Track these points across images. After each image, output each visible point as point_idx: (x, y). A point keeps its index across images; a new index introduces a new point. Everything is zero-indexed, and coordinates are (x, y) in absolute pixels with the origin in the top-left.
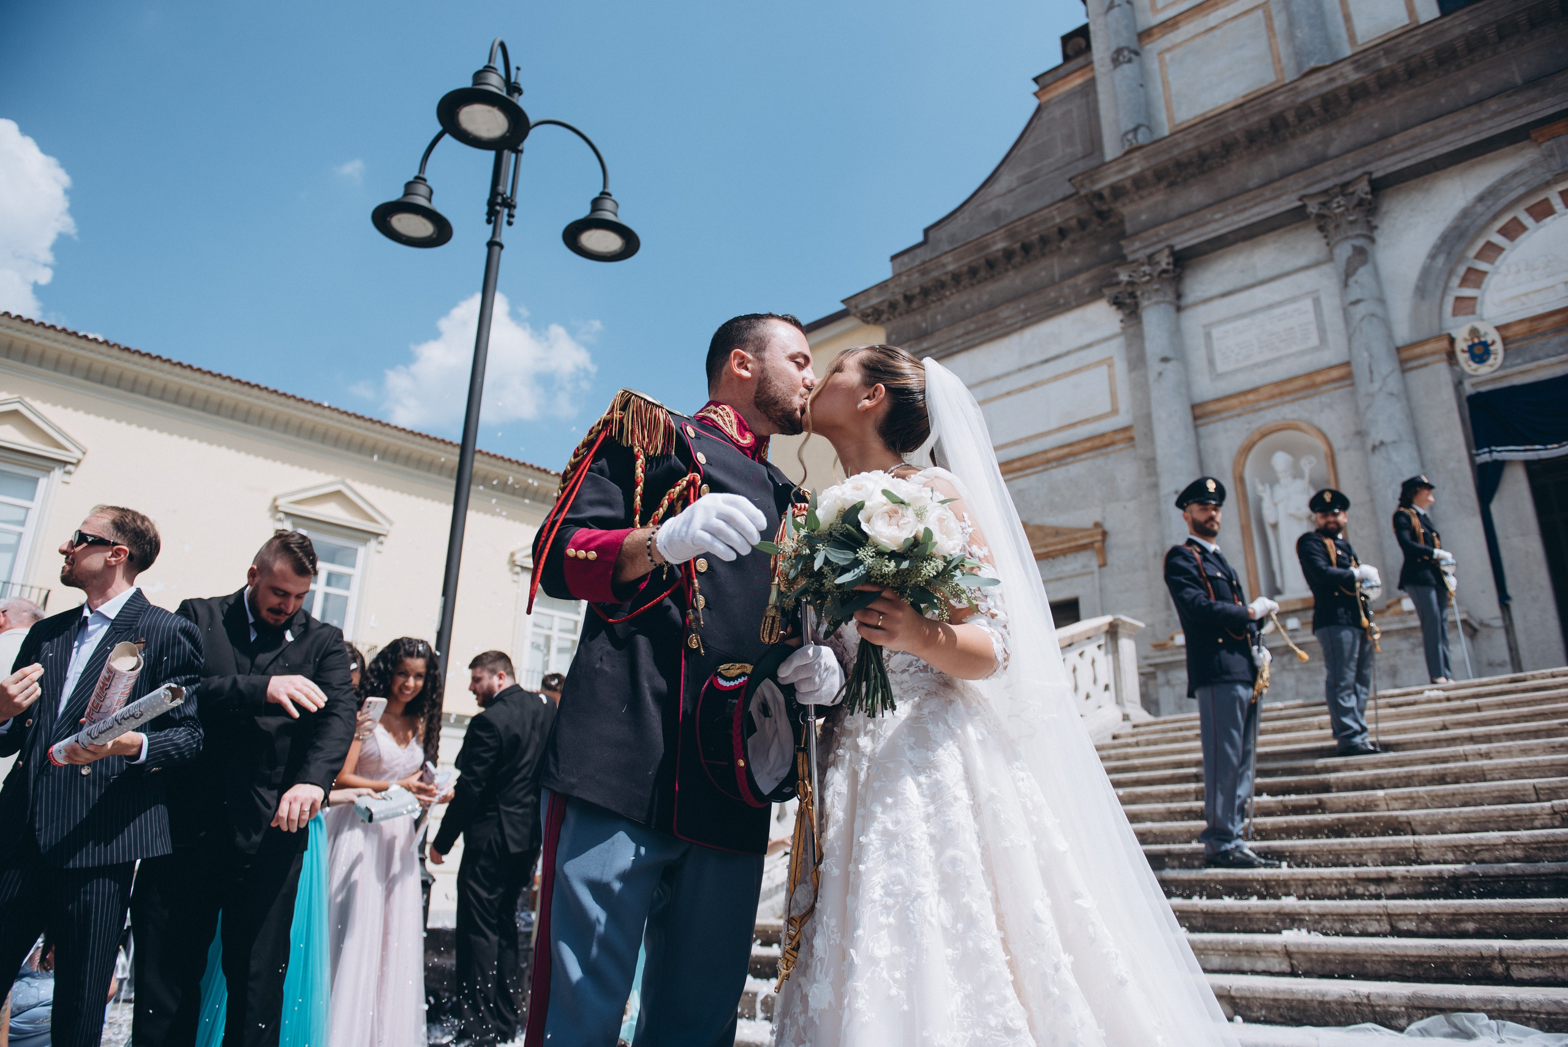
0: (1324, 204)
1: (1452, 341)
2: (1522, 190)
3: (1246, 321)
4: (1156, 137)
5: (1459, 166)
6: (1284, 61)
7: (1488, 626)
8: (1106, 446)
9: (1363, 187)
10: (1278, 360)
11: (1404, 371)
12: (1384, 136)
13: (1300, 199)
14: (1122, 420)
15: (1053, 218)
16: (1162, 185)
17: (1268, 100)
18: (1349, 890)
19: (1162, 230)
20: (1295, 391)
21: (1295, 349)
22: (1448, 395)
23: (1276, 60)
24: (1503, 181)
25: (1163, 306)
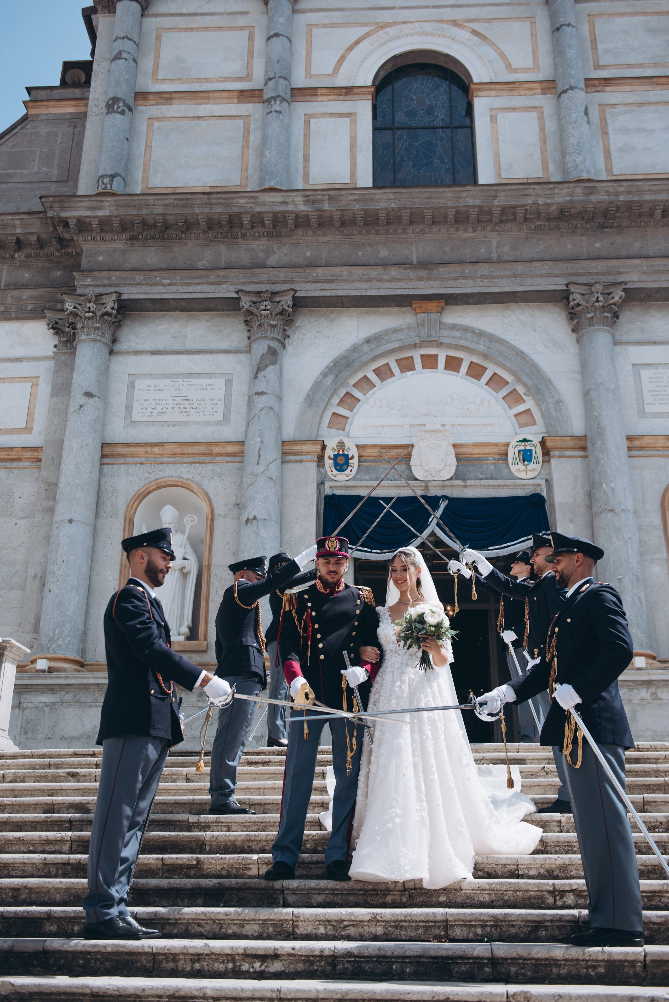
0: (254, 303)
1: (324, 447)
2: (397, 344)
3: (167, 382)
4: (128, 191)
5: (359, 309)
6: (251, 171)
8: (13, 460)
9: (287, 300)
10: (186, 423)
11: (283, 462)
12: (312, 265)
13: (237, 292)
14: (32, 440)
15: (14, 226)
16: (125, 236)
17: (232, 198)
18: (234, 967)
19: (115, 276)
20: (194, 455)
21: (202, 418)
22: (312, 490)
23: (245, 168)
24: (386, 333)
25: (98, 344)
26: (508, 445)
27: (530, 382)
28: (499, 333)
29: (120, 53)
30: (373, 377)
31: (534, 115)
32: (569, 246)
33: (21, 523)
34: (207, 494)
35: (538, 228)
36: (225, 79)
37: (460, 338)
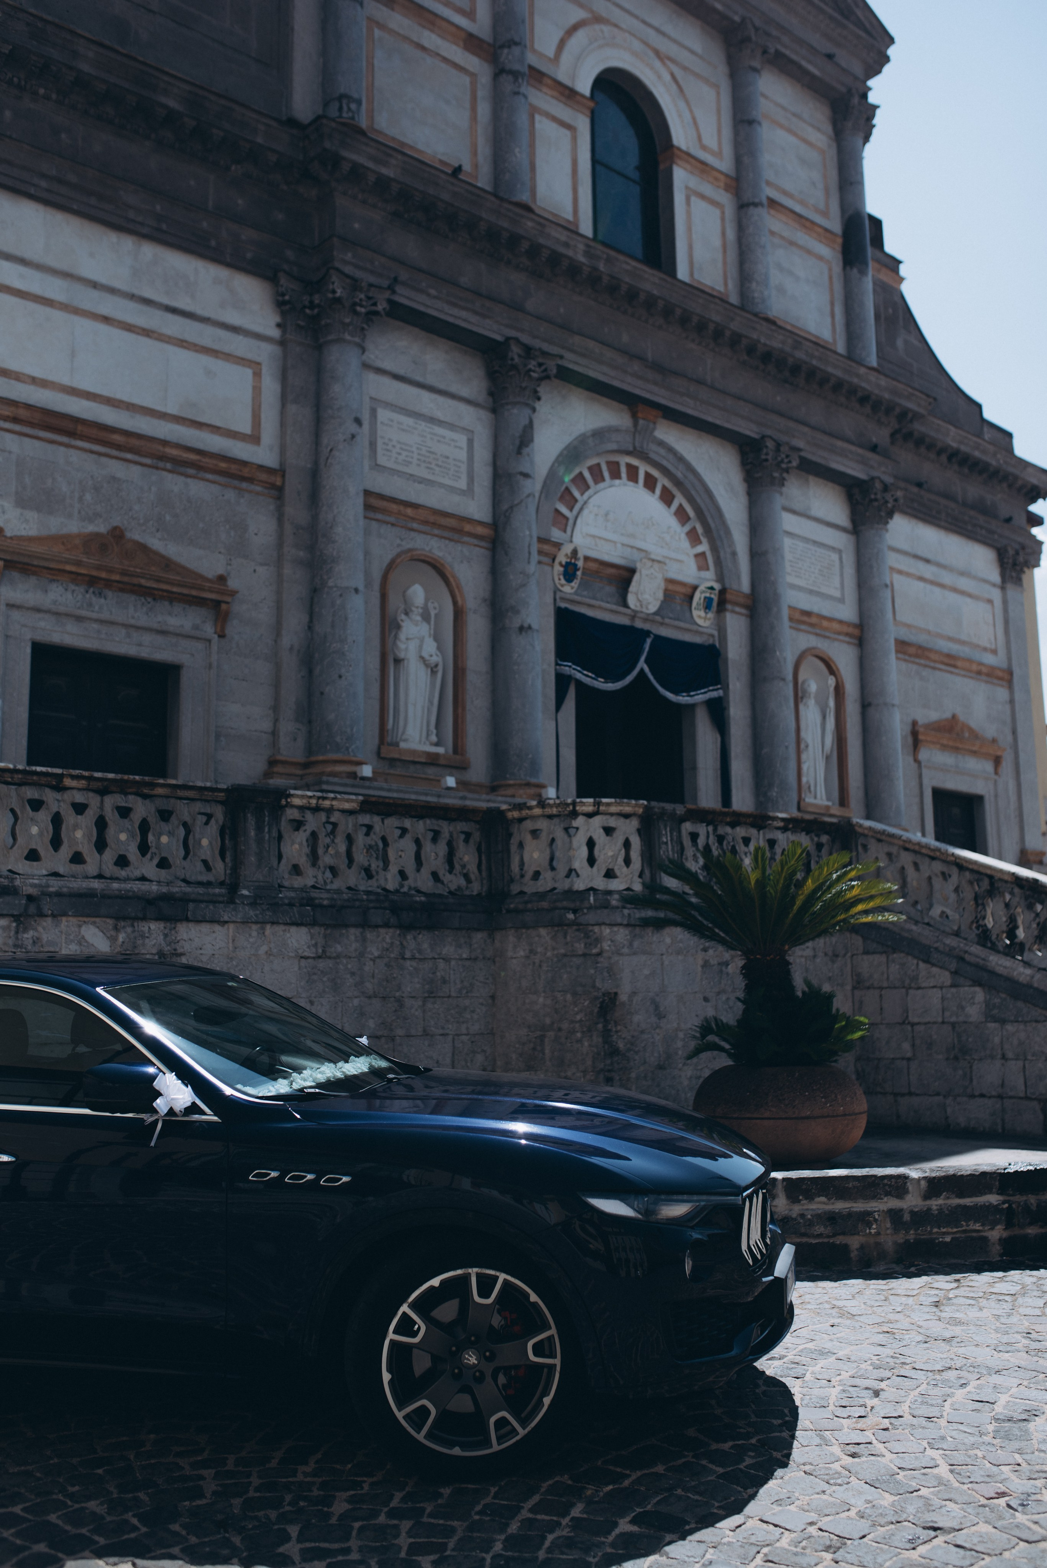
1: (559, 549)
3: (410, 421)
6: (480, 158)
8: (243, 479)
10: (432, 483)
12: (567, 327)
14: (263, 456)
15: (256, 131)
16: (393, 208)
20: (446, 528)
21: (449, 481)
23: (473, 149)
24: (610, 429)
25: (356, 349)
26: (695, 588)
27: (710, 525)
30: (588, 476)
31: (718, 213)
34: (455, 581)
36: (448, 3)
37: (664, 457)
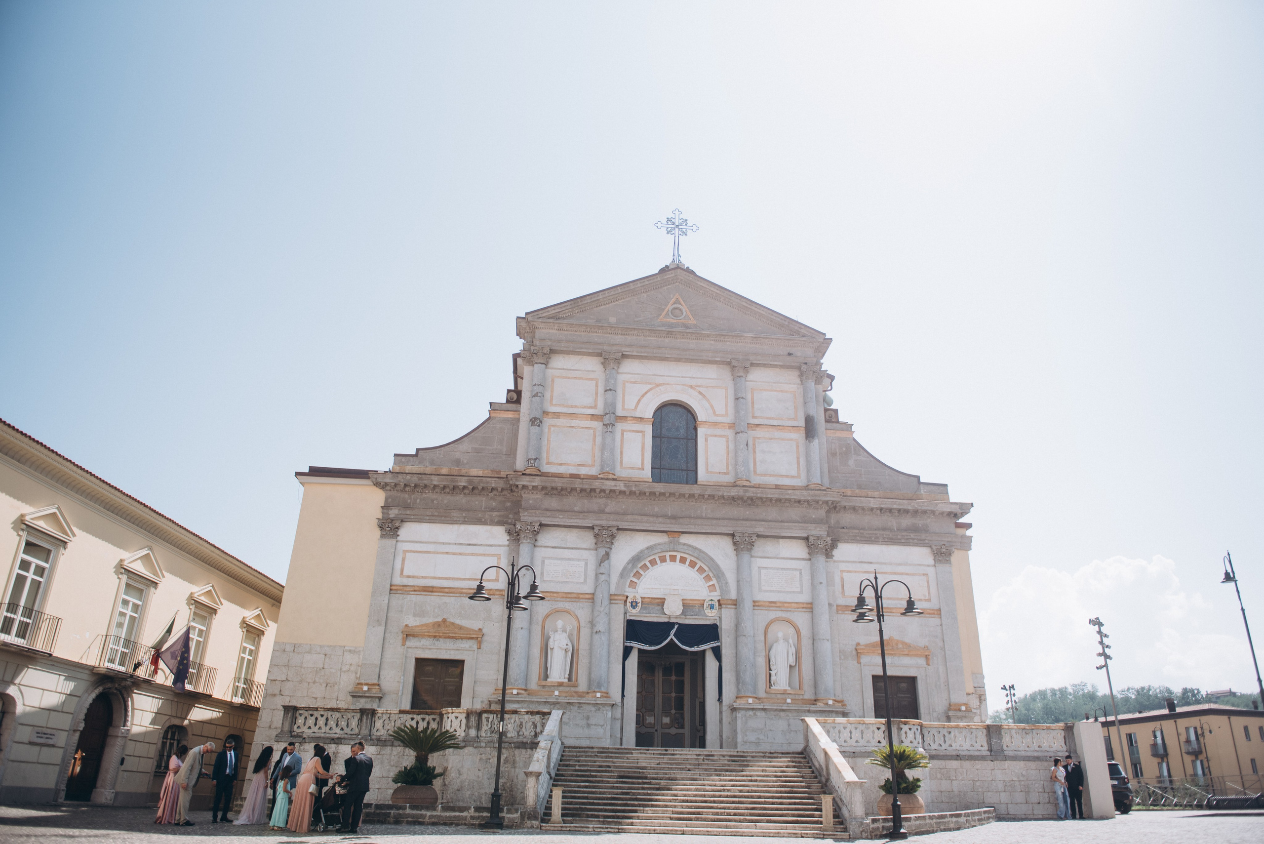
0: (599, 530)
1: (627, 597)
2: (660, 551)
3: (559, 562)
5: (644, 533)
6: (596, 458)
7: (617, 705)
8: (491, 595)
9: (613, 529)
10: (567, 582)
11: (610, 605)
13: (593, 524)
14: (500, 585)
15: (491, 483)
16: (543, 493)
19: (538, 512)
20: (572, 598)
21: (575, 581)
22: (621, 617)
23: (594, 456)
25: (531, 545)
26: (704, 601)
27: (715, 573)
28: (703, 549)
29: (537, 393)
30: (648, 564)
31: (724, 439)
32: (736, 512)
33: (496, 624)
34: (577, 616)
35: (723, 503)
36: (585, 407)
37: (687, 550)
